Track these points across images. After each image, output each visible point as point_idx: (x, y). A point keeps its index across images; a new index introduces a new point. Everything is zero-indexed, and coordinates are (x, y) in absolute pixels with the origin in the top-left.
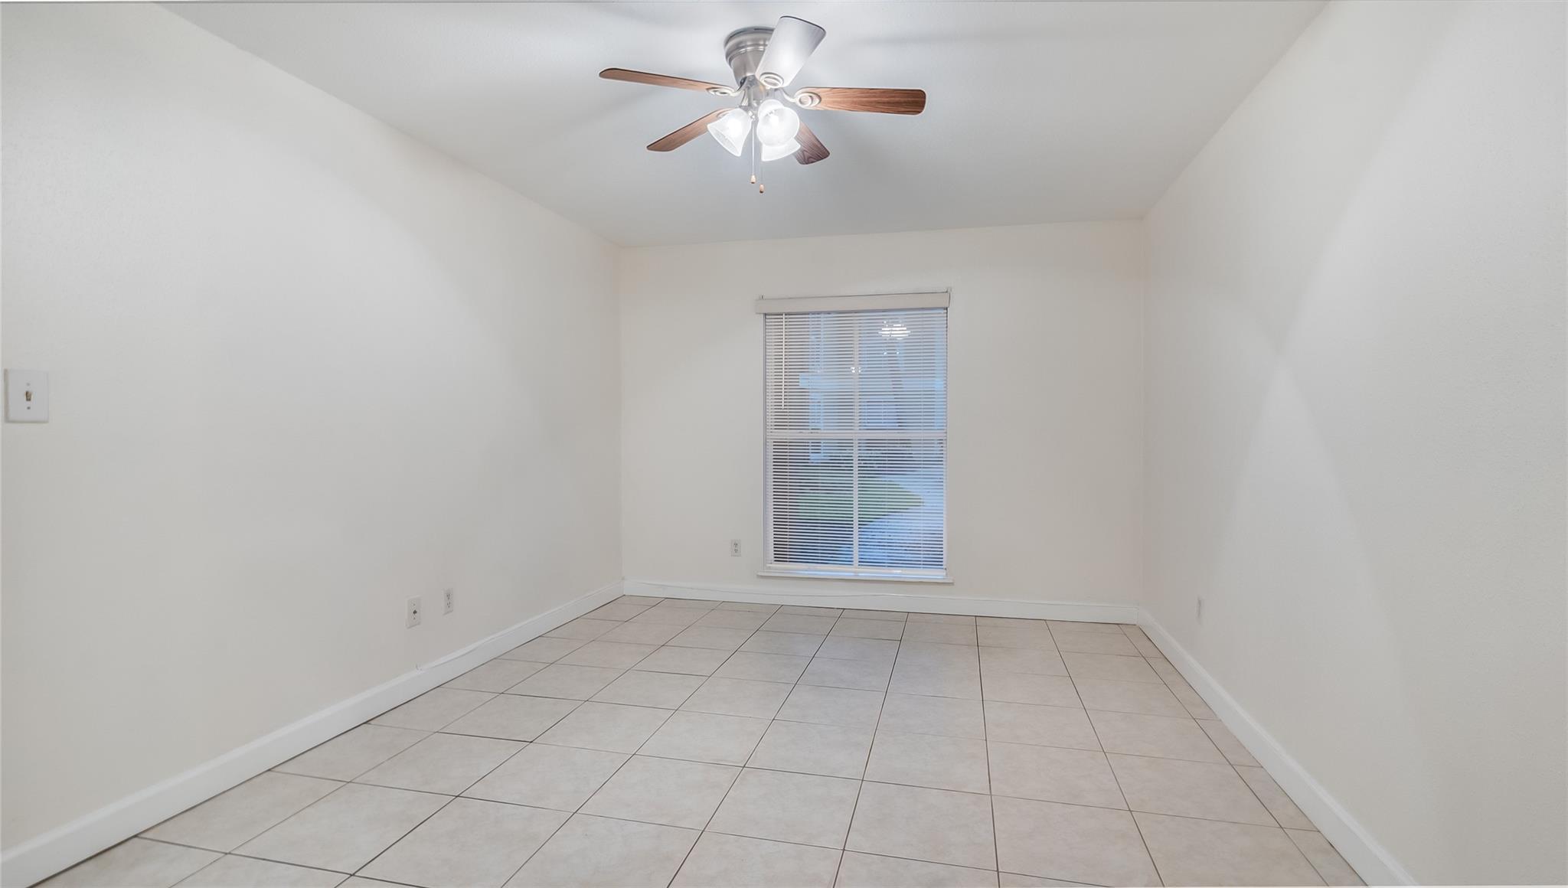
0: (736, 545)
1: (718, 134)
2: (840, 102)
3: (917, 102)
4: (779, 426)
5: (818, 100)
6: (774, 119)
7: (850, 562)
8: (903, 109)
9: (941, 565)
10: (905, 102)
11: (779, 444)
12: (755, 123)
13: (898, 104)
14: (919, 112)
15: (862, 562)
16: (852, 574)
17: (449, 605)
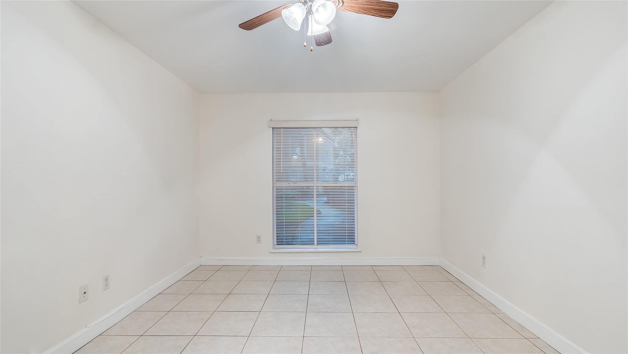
0: (259, 238)
1: (286, 17)
2: (352, 7)
3: (392, 11)
4: (278, 181)
5: (342, 4)
6: (321, 9)
7: (313, 244)
8: (384, 15)
9: (355, 243)
10: (386, 10)
11: (278, 189)
12: (309, 12)
13: (383, 11)
14: (391, 17)
15: (318, 243)
16: (314, 249)
17: (107, 285)
